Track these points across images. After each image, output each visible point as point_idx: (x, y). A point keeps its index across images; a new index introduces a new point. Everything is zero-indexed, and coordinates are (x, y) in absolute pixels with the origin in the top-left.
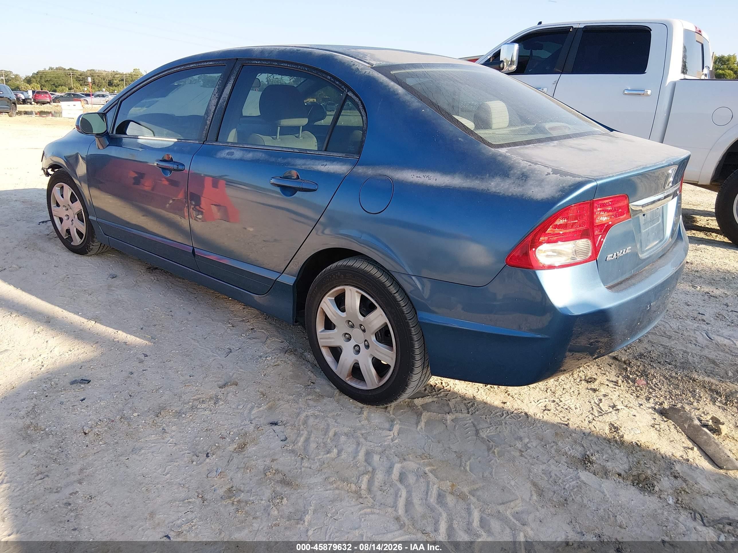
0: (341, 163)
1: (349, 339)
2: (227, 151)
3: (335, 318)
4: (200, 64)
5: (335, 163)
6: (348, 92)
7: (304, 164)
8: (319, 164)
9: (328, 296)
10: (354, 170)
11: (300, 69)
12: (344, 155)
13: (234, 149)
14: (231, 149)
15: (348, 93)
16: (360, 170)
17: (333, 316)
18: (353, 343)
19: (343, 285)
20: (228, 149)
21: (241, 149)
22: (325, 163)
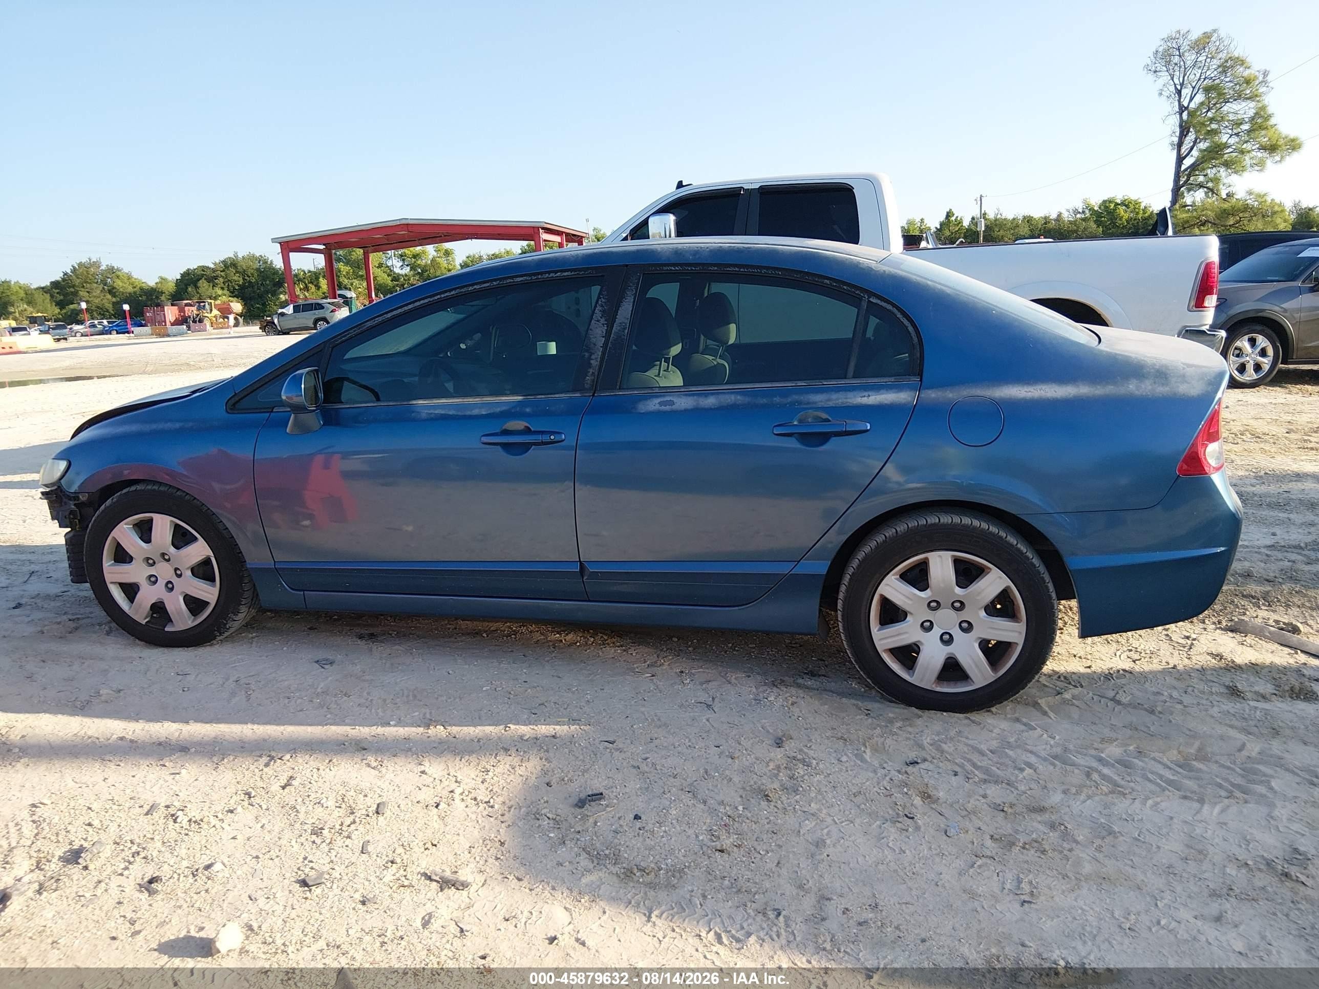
0: (894, 390)
1: (930, 629)
2: (659, 400)
3: (910, 602)
4: (540, 277)
5: (882, 391)
6: (869, 297)
7: (829, 400)
8: (855, 397)
9: (893, 575)
10: (922, 395)
11: (765, 273)
12: (892, 379)
13: (670, 396)
14: (664, 396)
15: (871, 299)
16: (932, 395)
17: (906, 600)
18: (937, 631)
19: (924, 553)
20: (657, 397)
21: (686, 395)
22: (866, 394)
